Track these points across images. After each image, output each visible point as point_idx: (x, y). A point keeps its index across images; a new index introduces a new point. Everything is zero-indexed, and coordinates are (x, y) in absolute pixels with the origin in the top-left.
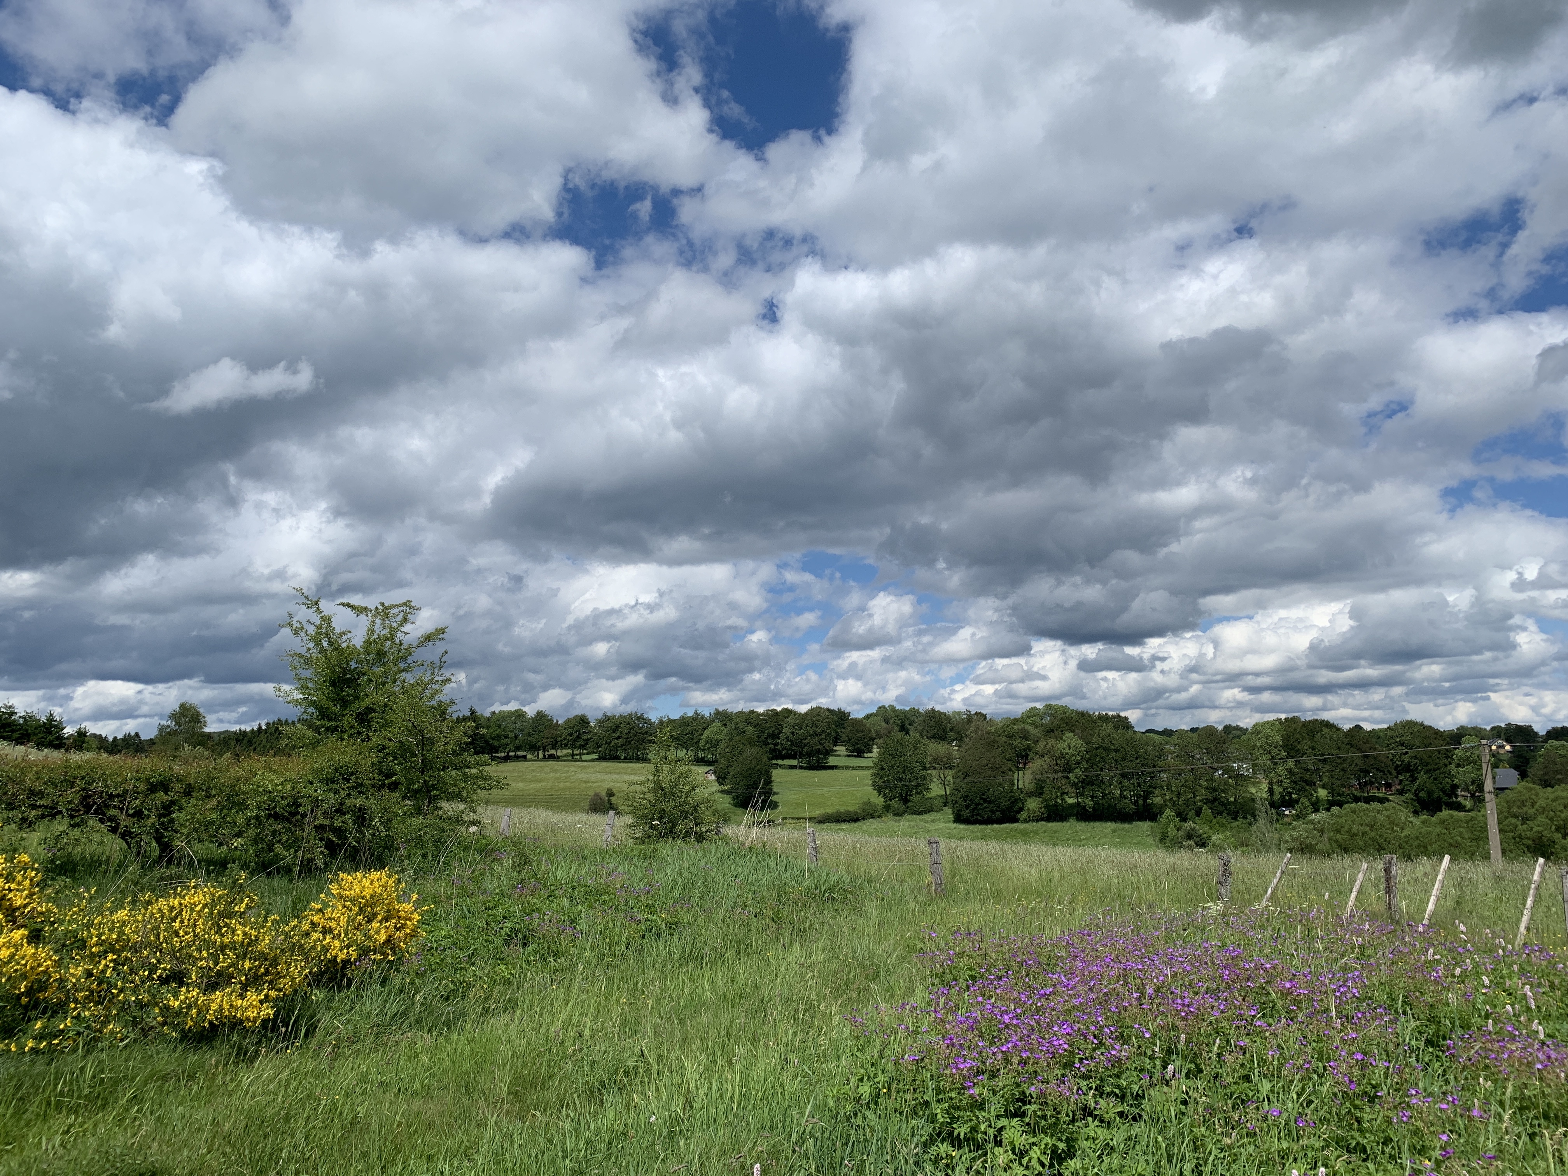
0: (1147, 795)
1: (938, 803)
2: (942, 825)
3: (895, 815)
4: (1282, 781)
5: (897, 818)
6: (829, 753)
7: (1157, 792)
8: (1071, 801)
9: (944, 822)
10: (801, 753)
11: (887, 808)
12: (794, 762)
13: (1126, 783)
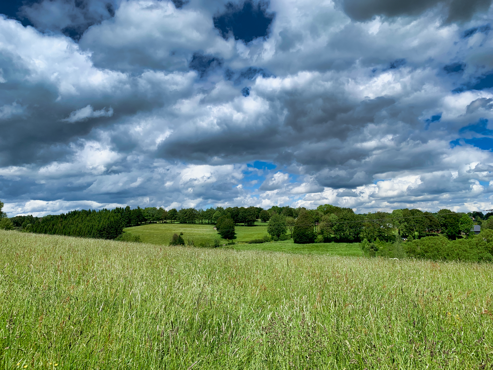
0: (358, 234)
1: (289, 237)
2: (290, 244)
3: (275, 241)
4: (403, 230)
5: (276, 242)
6: (254, 221)
7: (361, 233)
8: (332, 236)
9: (291, 243)
10: (245, 221)
11: (272, 239)
12: (243, 224)
13: (351, 230)
